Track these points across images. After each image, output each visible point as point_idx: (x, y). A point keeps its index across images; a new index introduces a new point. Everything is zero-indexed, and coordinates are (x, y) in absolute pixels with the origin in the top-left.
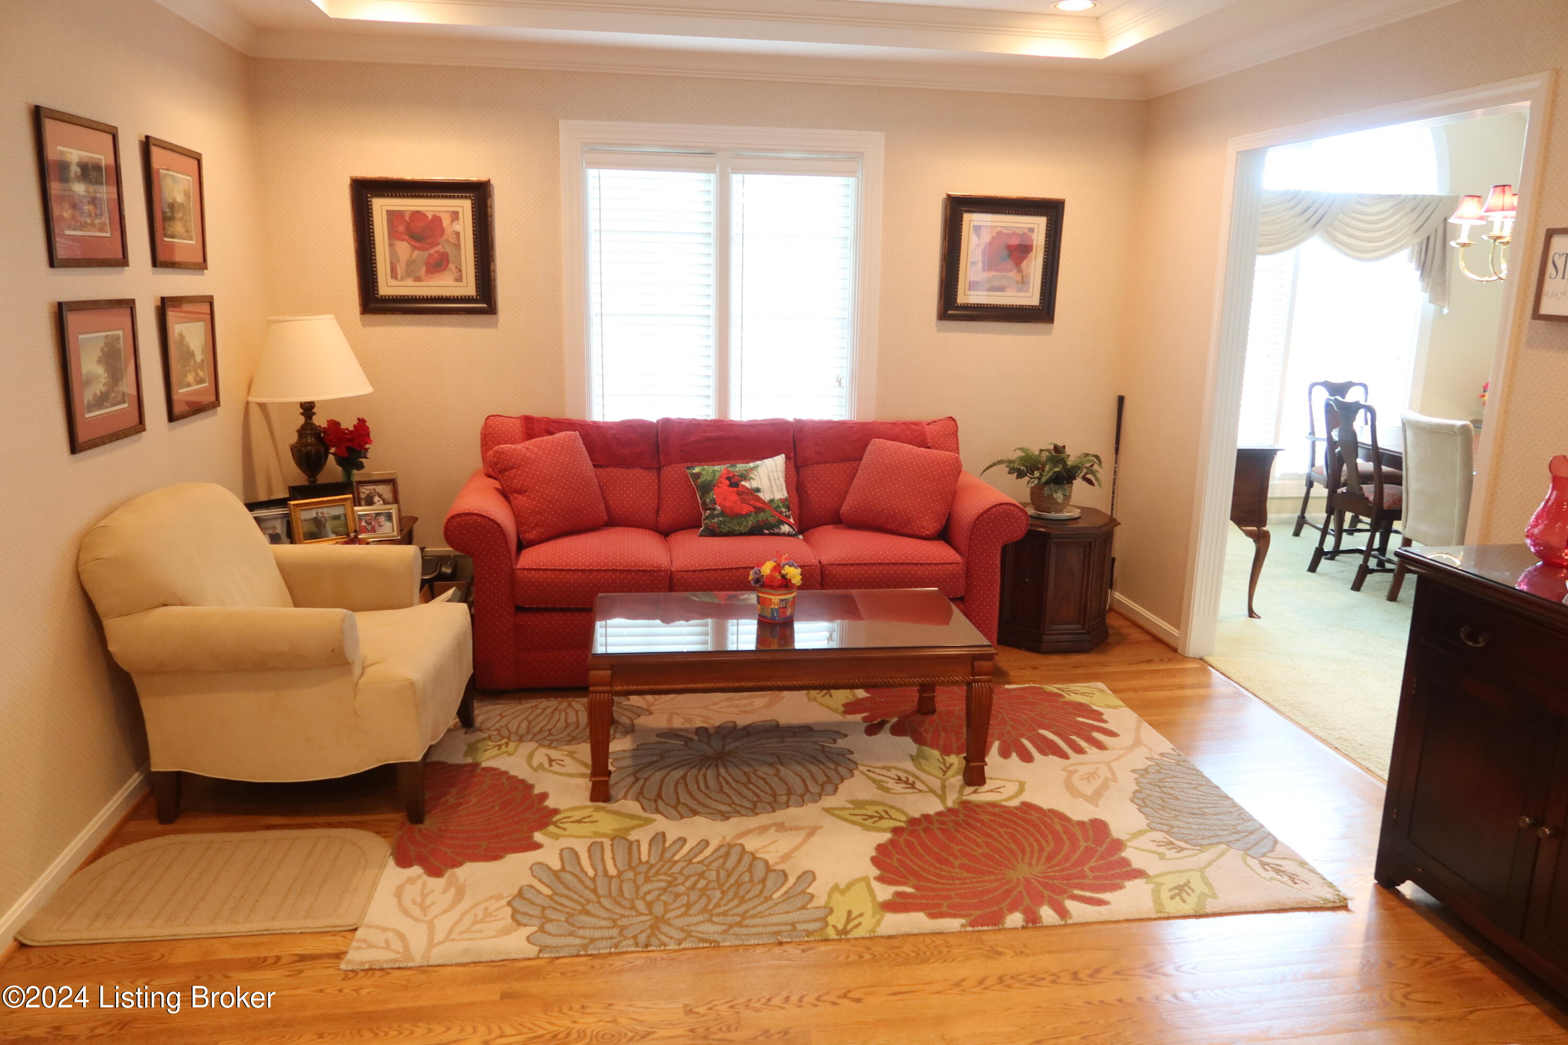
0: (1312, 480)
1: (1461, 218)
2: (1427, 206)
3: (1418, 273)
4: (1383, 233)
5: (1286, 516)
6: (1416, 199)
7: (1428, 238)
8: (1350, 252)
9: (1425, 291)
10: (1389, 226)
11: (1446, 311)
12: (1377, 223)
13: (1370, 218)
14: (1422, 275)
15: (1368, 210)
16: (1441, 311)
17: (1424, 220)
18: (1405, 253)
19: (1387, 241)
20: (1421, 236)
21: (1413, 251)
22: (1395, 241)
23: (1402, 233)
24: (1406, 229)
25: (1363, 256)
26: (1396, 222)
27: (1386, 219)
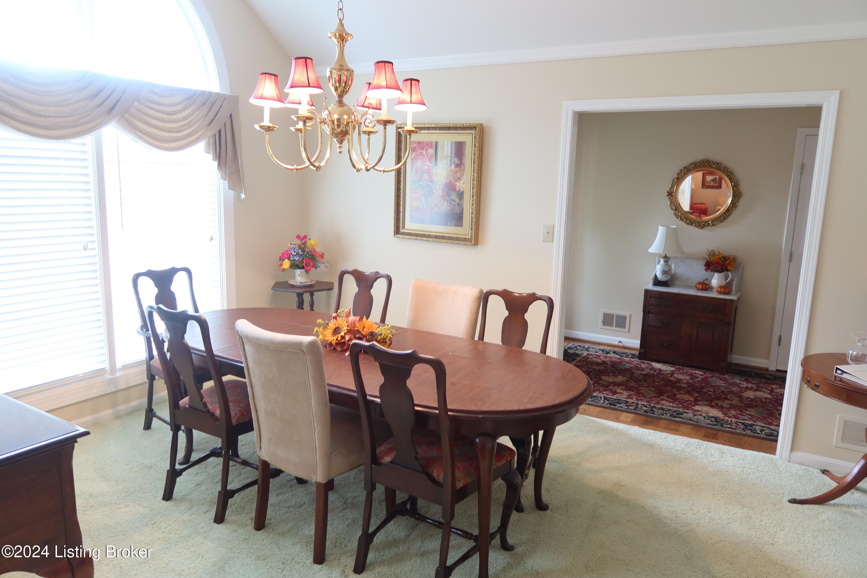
0: (153, 373)
1: (262, 98)
2: (214, 103)
3: (216, 163)
4: (180, 124)
5: (134, 403)
6: (204, 94)
7: (220, 131)
8: (152, 141)
9: (225, 180)
10: (184, 119)
11: (243, 196)
12: (174, 114)
13: (165, 109)
14: (219, 164)
15: (163, 101)
16: (239, 197)
17: (212, 117)
18: (201, 145)
19: (185, 133)
20: (213, 130)
21: (208, 143)
22: (192, 132)
23: (197, 125)
24: (200, 122)
25: (164, 145)
26: (190, 115)
27: (181, 111)
